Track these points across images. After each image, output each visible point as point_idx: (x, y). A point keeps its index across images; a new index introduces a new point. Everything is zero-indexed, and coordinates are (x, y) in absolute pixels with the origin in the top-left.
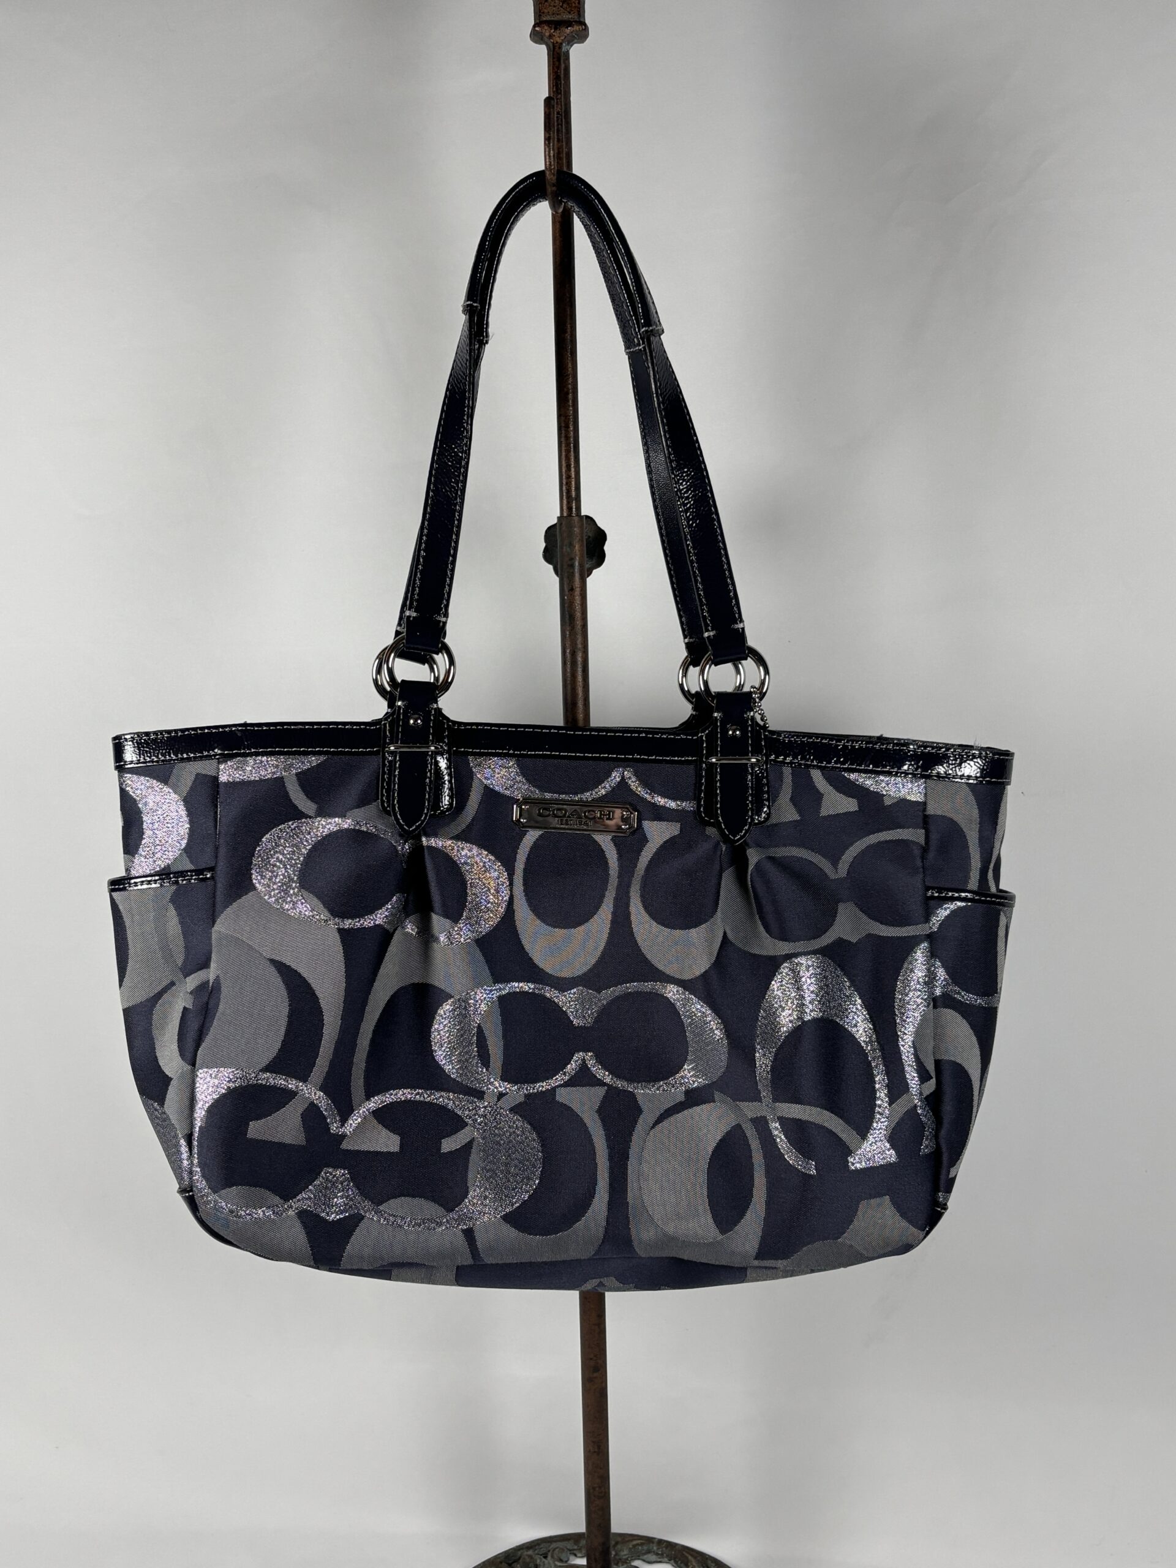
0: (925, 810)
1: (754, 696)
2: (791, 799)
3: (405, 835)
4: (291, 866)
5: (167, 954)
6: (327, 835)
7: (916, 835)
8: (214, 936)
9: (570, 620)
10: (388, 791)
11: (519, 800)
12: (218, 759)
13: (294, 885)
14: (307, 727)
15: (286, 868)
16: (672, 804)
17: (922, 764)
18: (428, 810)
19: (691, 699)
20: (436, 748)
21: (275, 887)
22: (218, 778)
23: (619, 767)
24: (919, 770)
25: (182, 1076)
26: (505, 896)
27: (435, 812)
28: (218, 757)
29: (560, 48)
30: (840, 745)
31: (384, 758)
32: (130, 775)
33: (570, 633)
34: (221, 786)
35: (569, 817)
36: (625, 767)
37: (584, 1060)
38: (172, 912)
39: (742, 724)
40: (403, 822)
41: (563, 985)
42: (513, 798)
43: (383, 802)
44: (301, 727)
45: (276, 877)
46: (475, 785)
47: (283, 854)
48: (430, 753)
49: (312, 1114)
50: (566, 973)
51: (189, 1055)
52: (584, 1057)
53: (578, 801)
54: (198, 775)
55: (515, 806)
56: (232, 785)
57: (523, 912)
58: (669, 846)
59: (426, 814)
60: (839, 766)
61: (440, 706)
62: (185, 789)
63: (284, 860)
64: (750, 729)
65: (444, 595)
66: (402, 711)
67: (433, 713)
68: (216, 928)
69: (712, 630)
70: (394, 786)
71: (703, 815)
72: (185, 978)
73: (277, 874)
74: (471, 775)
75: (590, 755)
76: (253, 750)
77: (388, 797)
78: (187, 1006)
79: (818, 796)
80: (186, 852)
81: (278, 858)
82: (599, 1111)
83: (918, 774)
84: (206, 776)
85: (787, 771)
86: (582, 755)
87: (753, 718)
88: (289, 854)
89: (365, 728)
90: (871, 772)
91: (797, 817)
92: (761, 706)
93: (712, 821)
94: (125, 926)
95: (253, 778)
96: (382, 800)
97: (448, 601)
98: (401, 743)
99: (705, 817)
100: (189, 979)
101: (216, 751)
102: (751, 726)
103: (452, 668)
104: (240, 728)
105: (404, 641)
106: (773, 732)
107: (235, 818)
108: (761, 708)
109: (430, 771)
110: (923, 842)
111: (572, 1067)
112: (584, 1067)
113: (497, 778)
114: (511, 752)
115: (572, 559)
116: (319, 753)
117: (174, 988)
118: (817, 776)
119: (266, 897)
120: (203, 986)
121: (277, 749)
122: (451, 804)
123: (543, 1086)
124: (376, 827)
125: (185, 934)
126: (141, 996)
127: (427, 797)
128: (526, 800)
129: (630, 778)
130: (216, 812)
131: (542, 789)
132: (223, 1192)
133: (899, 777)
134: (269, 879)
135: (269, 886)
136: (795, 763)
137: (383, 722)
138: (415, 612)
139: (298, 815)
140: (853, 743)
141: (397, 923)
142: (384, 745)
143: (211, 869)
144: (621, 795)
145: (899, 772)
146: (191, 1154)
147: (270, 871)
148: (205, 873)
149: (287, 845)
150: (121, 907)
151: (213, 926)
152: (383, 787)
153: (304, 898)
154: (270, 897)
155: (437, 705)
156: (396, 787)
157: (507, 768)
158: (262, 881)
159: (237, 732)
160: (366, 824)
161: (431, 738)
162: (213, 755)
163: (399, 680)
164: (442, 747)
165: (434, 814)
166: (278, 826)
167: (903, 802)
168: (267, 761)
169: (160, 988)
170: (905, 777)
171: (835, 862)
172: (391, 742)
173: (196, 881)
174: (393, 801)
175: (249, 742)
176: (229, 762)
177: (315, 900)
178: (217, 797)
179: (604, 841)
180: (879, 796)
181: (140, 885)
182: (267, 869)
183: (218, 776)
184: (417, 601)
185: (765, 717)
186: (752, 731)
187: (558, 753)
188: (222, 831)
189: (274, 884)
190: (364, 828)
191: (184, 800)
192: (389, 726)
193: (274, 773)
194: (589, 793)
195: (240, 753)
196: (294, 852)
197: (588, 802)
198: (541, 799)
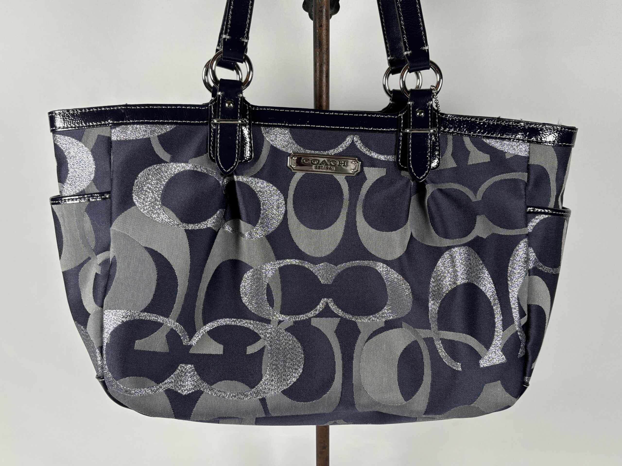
0: (528, 161)
1: (433, 91)
2: (452, 155)
3: (224, 174)
4: (156, 192)
5: (86, 243)
6: (177, 174)
7: (523, 176)
8: (111, 233)
9: (320, 45)
10: (214, 147)
11: (291, 154)
12: (111, 126)
13: (158, 203)
14: (163, 107)
15: (153, 193)
16: (382, 157)
17: (528, 134)
18: (237, 160)
19: (390, 94)
20: (242, 121)
21: (147, 204)
23: (350, 134)
24: (527, 138)
25: (96, 312)
26: (283, 210)
27: (242, 160)
28: (110, 125)
31: (210, 127)
32: (59, 136)
33: (319, 53)
34: (112, 143)
35: (320, 164)
36: (354, 135)
37: (327, 304)
38: (87, 218)
39: (425, 109)
40: (223, 167)
41: (315, 261)
42: (288, 153)
43: (210, 154)
44: (160, 107)
45: (148, 198)
46: (265, 143)
47: (151, 185)
48: (238, 125)
49: (172, 335)
50: (318, 255)
51: (99, 301)
52: (327, 301)
53: (326, 155)
54: (99, 135)
55: (289, 157)
56: (120, 142)
57: (293, 221)
58: (380, 181)
59: (237, 162)
60: (480, 135)
61: (244, 96)
62: (92, 144)
63: (152, 188)
64: (430, 112)
65: (247, 25)
66: (221, 98)
67: (240, 100)
69: (409, 50)
70: (217, 145)
71: (400, 164)
72: (96, 255)
73: (148, 196)
74: (263, 139)
75: (334, 127)
76: (131, 121)
77: (213, 151)
78: (98, 273)
79: (468, 153)
80: (94, 182)
81: (148, 187)
82: (336, 332)
83: (526, 140)
84: (104, 136)
85: (450, 137)
86: (329, 127)
87: (432, 106)
88: (155, 184)
89: (199, 108)
90: (499, 138)
91: (455, 165)
92: (437, 98)
93: (405, 167)
94: (60, 226)
95: (131, 138)
97: (249, 29)
98: (220, 118)
99: (401, 165)
100: (98, 256)
101: (109, 121)
102: (431, 110)
103: (251, 72)
104: (123, 108)
105: (222, 54)
106: (442, 114)
107: (122, 162)
108: (437, 99)
109: (239, 136)
110: (526, 180)
111: (320, 307)
112: (327, 306)
113: (278, 141)
114: (287, 125)
115: (321, 7)
116: (172, 124)
117: (90, 261)
118: (467, 140)
119: (142, 210)
120: (106, 261)
121: (146, 121)
122: (251, 156)
123: (302, 317)
124: (206, 169)
125: (96, 230)
126: (70, 266)
127: (237, 151)
128: (295, 154)
129: (357, 141)
130: (110, 159)
131: (305, 147)
132: (122, 380)
133: (515, 142)
134: (143, 199)
135: (143, 204)
136: (455, 133)
137: (210, 105)
138: (228, 35)
139: (160, 161)
140: (489, 121)
141: (220, 226)
142: (211, 120)
143: (109, 193)
144: (352, 152)
145: (515, 139)
146: (102, 358)
147: (144, 195)
148: (105, 195)
149: (154, 179)
150: (57, 214)
151: (111, 227)
152: (210, 145)
153: (164, 211)
154: (144, 210)
155: (242, 95)
156: (218, 145)
157: (284, 134)
158: (139, 200)
159: (121, 110)
160: (200, 167)
161: (239, 116)
162: (108, 124)
163: (219, 79)
164: (245, 121)
165: (241, 162)
166: (148, 168)
167: (516, 157)
168: (140, 128)
169: (82, 261)
170: (518, 142)
171: (475, 192)
172: (215, 118)
173: (100, 199)
174: (217, 154)
175: (129, 116)
176: (117, 128)
177: (171, 212)
178: (111, 150)
179: (341, 179)
180: (503, 153)
181: (68, 201)
182: (142, 194)
183: (111, 137)
184: (230, 29)
185: (439, 105)
186: (431, 113)
187: (314, 126)
188: (114, 170)
189: (146, 202)
190: (199, 170)
191: (91, 151)
192: (213, 108)
193: (144, 135)
194: (332, 151)
195: (124, 123)
196: (157, 183)
197: (331, 155)
198: (304, 154)
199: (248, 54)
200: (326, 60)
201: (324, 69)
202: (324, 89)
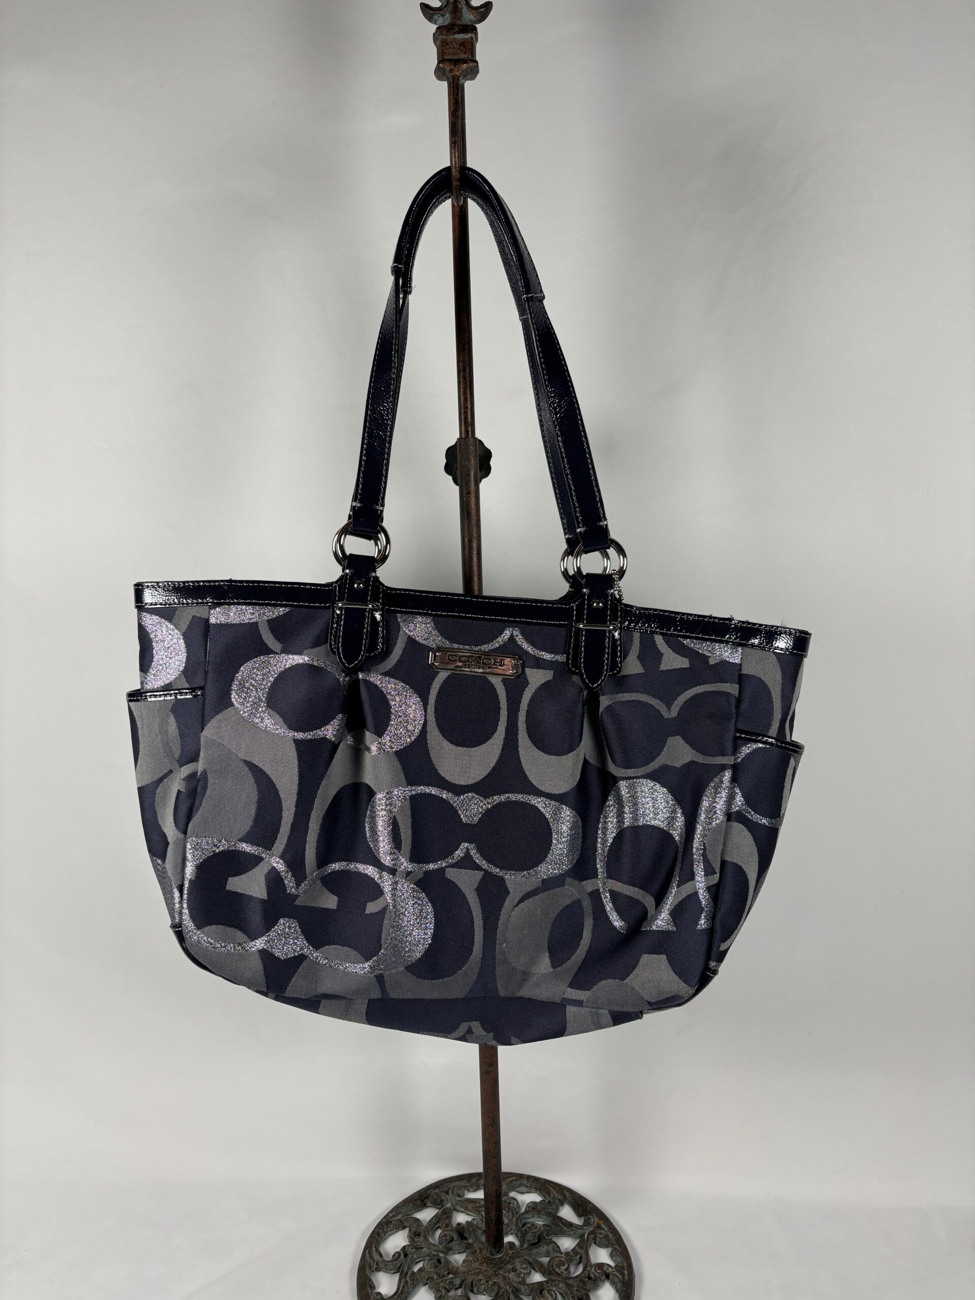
0: (740, 670)
1: (615, 577)
2: (639, 657)
3: (346, 671)
4: (261, 690)
5: (168, 751)
6: (289, 668)
7: (733, 689)
8: (202, 740)
10: (335, 637)
11: (434, 648)
12: (210, 606)
13: (262, 704)
14: (277, 585)
15: (257, 691)
16: (548, 656)
17: (740, 636)
18: (364, 653)
19: (568, 579)
20: (373, 606)
21: (248, 705)
22: (209, 620)
23: (509, 627)
24: (738, 640)
25: (177, 841)
26: (421, 720)
27: (370, 654)
28: (210, 604)
29: (458, 80)
30: (678, 617)
31: (334, 612)
32: (145, 614)
33: (467, 525)
34: (210, 627)
35: (469, 663)
36: (514, 627)
37: (468, 850)
38: (172, 720)
39: (604, 598)
40: (345, 661)
41: (457, 790)
42: (429, 647)
43: (331, 645)
44: (272, 585)
45: (249, 698)
46: (401, 633)
47: (256, 681)
48: (368, 610)
49: (273, 874)
50: (462, 782)
51: (182, 826)
52: (468, 847)
53: (478, 651)
54: (194, 617)
55: (431, 653)
56: (220, 626)
57: (434, 735)
58: (546, 686)
59: (362, 656)
60: (676, 633)
61: (378, 575)
62: (184, 628)
63: (255, 684)
64: (609, 602)
65: (381, 490)
66: (348, 577)
67: (372, 579)
68: (203, 734)
69: (583, 527)
71: (570, 666)
72: (180, 768)
73: (250, 695)
74: (398, 629)
75: (488, 617)
76: (235, 601)
77: (335, 640)
78: (181, 790)
79: (660, 655)
80: (184, 674)
81: (251, 683)
82: (477, 890)
83: (737, 642)
84: (200, 618)
85: (637, 636)
86: (483, 617)
87: (613, 594)
88: (259, 680)
89: (321, 588)
90: (700, 639)
91: (641, 670)
93: (577, 671)
94: (137, 728)
95: (235, 622)
96: (330, 643)
97: (384, 494)
98: (346, 601)
99: (572, 667)
100: (182, 769)
101: (208, 599)
102: (611, 600)
103: (388, 545)
104: (227, 584)
105: (352, 525)
106: (627, 605)
107: (220, 652)
108: (619, 585)
109: (368, 623)
110: (737, 695)
111: (459, 854)
112: (468, 854)
113: (418, 631)
114: (430, 612)
116: (285, 606)
117: (172, 774)
118: (659, 640)
119: (241, 712)
120: (192, 776)
121: (254, 601)
122: (382, 649)
123: (435, 865)
124: (325, 663)
125: (182, 735)
126: (147, 781)
127: (364, 643)
128: (439, 649)
129: (517, 636)
130: (206, 646)
131: (452, 641)
132: (205, 929)
133: (722, 644)
134: (244, 699)
135: (243, 704)
136: (643, 629)
137: (334, 585)
138: (359, 503)
139: (268, 651)
140: (688, 617)
141: (341, 737)
142: (334, 602)
143: (201, 688)
144: (511, 648)
145: (722, 640)
146: (181, 900)
147: (245, 693)
148: (196, 691)
149: (259, 673)
150: (134, 713)
151: (202, 732)
152: (331, 634)
153: (269, 715)
154: (244, 712)
155: (376, 574)
156: (341, 634)
157: (426, 624)
158: (239, 700)
159: (224, 586)
160: (318, 660)
161: (369, 599)
162: (206, 603)
163: (348, 553)
164: (377, 606)
165: (369, 656)
166: (253, 659)
167: (724, 663)
168: (246, 609)
169: (161, 775)
170: (727, 644)
171: (669, 706)
172: (339, 600)
173: (190, 697)
174: (338, 645)
175: (233, 595)
176: (217, 609)
177: (278, 717)
178: (208, 635)
179: (496, 682)
180: (705, 659)
181: (150, 698)
182: (243, 691)
183: (209, 618)
184: (361, 494)
185: (622, 592)
186: (610, 605)
187: (464, 615)
188: (210, 660)
189: (248, 702)
190: (315, 664)
191: (183, 635)
192: (338, 588)
193: (251, 619)
194: (486, 646)
195: (226, 602)
196: (263, 679)
197: (485, 652)
198: (450, 648)
199: (384, 524)
200: (477, 534)
201: (475, 545)
202: (475, 569)
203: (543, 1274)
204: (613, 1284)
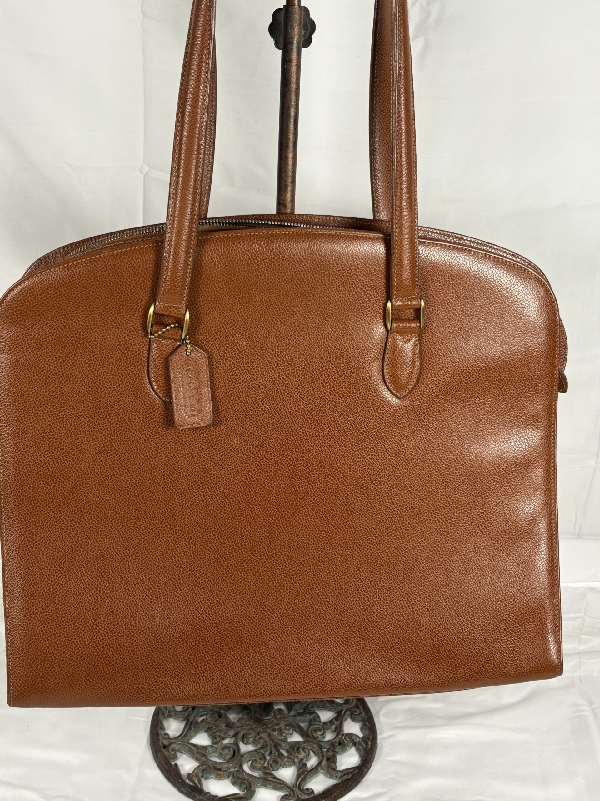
203: (302, 735)
204: (358, 750)
